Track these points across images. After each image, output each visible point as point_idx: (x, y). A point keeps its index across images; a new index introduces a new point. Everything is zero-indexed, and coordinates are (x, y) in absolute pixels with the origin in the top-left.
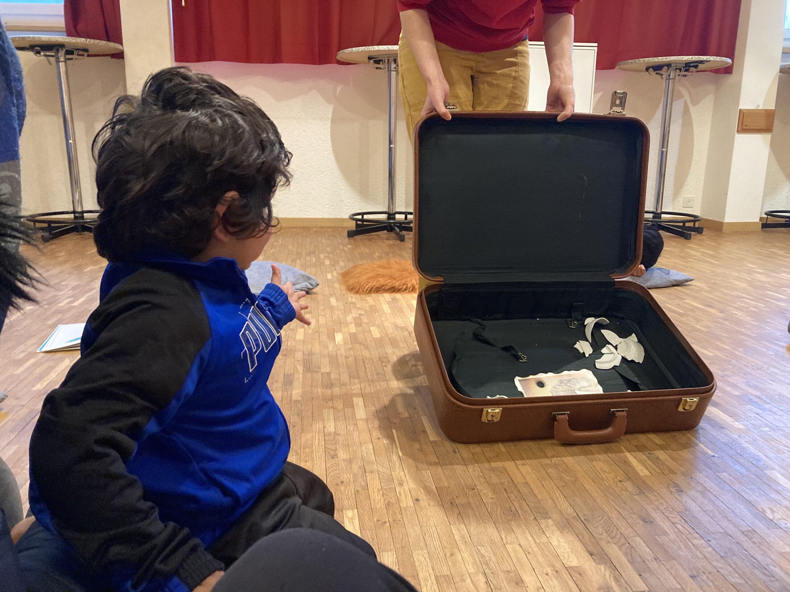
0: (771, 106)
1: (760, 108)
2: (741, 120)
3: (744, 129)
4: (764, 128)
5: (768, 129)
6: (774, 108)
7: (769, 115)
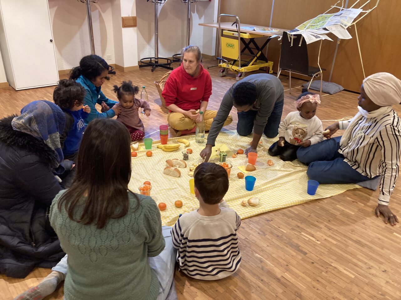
0: (135, 15)
1: (130, 16)
2: (123, 21)
3: (125, 26)
4: (133, 25)
5: (135, 26)
6: (136, 16)
7: (134, 19)
